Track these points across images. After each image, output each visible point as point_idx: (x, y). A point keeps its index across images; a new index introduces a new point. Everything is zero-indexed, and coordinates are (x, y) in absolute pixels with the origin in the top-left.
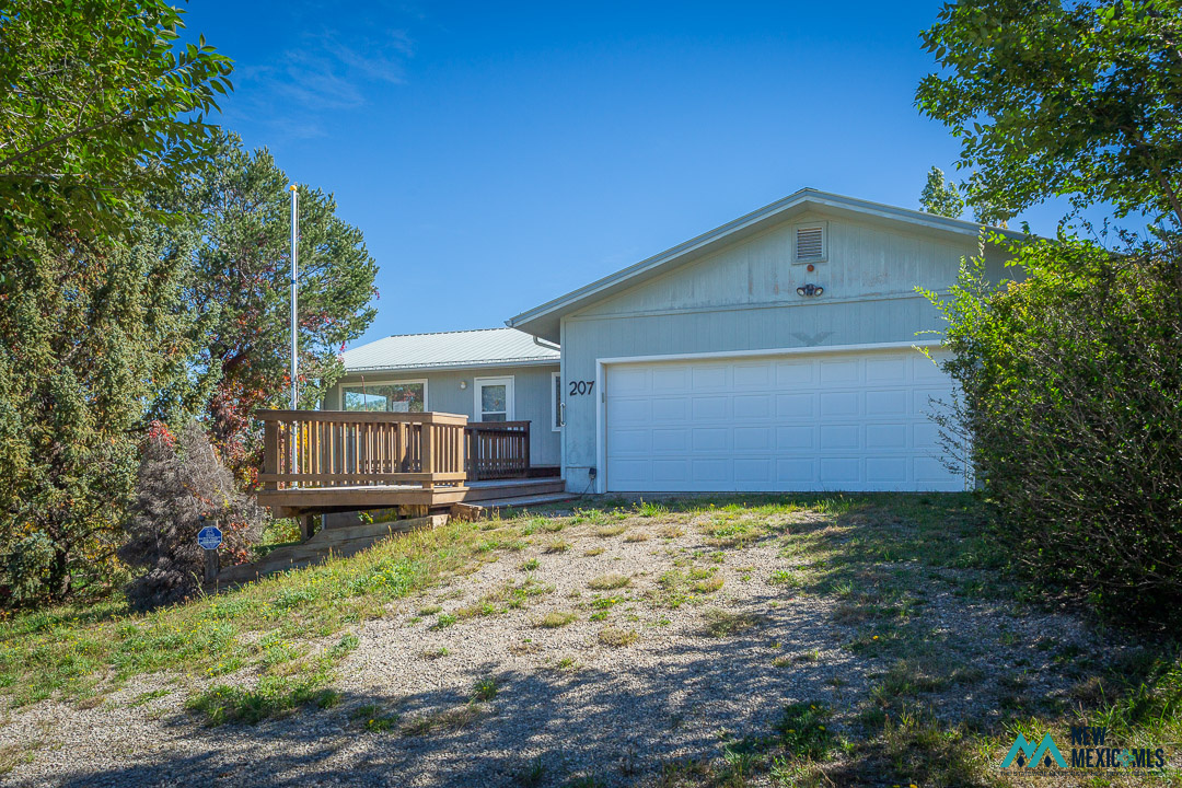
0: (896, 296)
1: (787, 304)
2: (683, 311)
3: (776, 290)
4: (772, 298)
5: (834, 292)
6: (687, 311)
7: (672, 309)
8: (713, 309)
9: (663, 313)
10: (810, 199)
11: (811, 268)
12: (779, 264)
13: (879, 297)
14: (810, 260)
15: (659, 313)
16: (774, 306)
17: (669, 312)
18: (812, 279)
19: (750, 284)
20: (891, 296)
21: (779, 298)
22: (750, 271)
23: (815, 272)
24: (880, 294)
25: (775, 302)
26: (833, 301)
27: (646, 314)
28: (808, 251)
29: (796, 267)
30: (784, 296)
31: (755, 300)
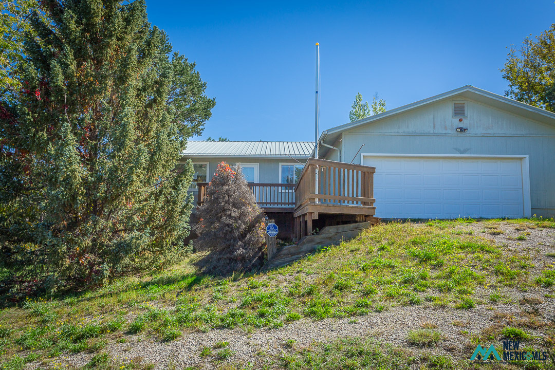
0: (497, 135)
1: (451, 135)
2: (404, 134)
3: (446, 128)
4: (444, 132)
5: (471, 131)
6: (406, 134)
7: (398, 133)
8: (417, 134)
9: (394, 134)
10: (469, 90)
11: (461, 120)
12: (446, 117)
13: (490, 135)
14: (461, 117)
15: (392, 134)
16: (445, 135)
17: (397, 134)
18: (461, 125)
19: (434, 125)
20: (494, 135)
21: (447, 132)
22: (434, 119)
23: (462, 122)
24: (490, 134)
25: (446, 134)
26: (470, 135)
27: (386, 134)
28: (459, 111)
29: (454, 119)
30: (449, 131)
31: (436, 132)
